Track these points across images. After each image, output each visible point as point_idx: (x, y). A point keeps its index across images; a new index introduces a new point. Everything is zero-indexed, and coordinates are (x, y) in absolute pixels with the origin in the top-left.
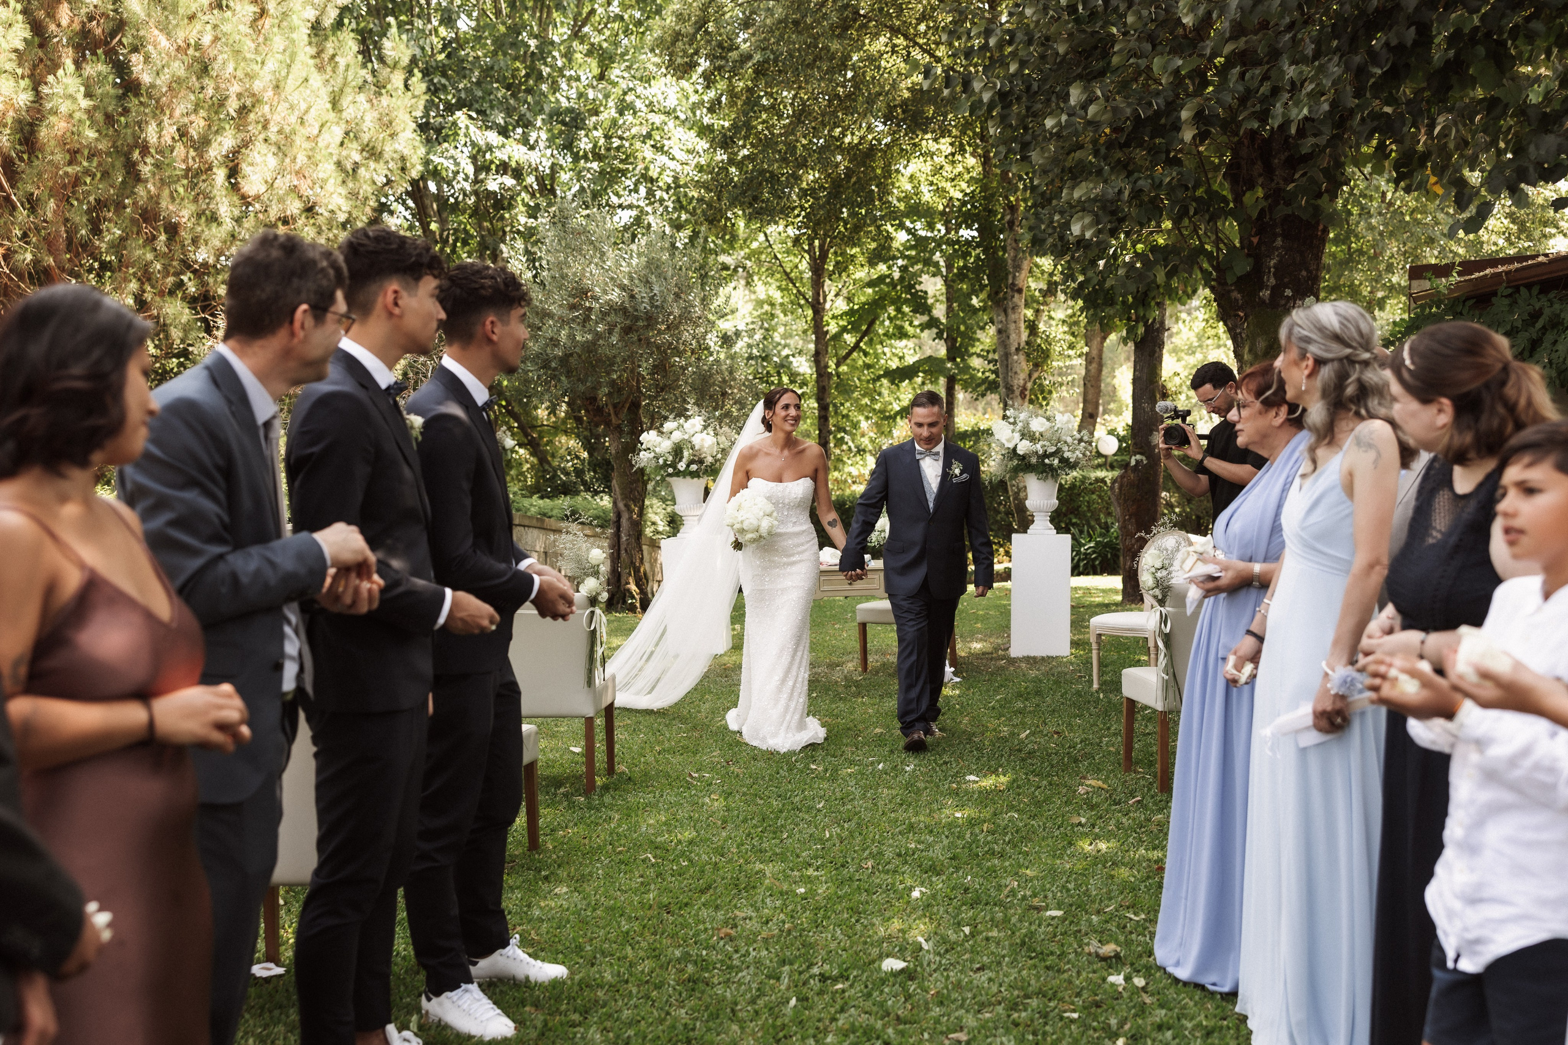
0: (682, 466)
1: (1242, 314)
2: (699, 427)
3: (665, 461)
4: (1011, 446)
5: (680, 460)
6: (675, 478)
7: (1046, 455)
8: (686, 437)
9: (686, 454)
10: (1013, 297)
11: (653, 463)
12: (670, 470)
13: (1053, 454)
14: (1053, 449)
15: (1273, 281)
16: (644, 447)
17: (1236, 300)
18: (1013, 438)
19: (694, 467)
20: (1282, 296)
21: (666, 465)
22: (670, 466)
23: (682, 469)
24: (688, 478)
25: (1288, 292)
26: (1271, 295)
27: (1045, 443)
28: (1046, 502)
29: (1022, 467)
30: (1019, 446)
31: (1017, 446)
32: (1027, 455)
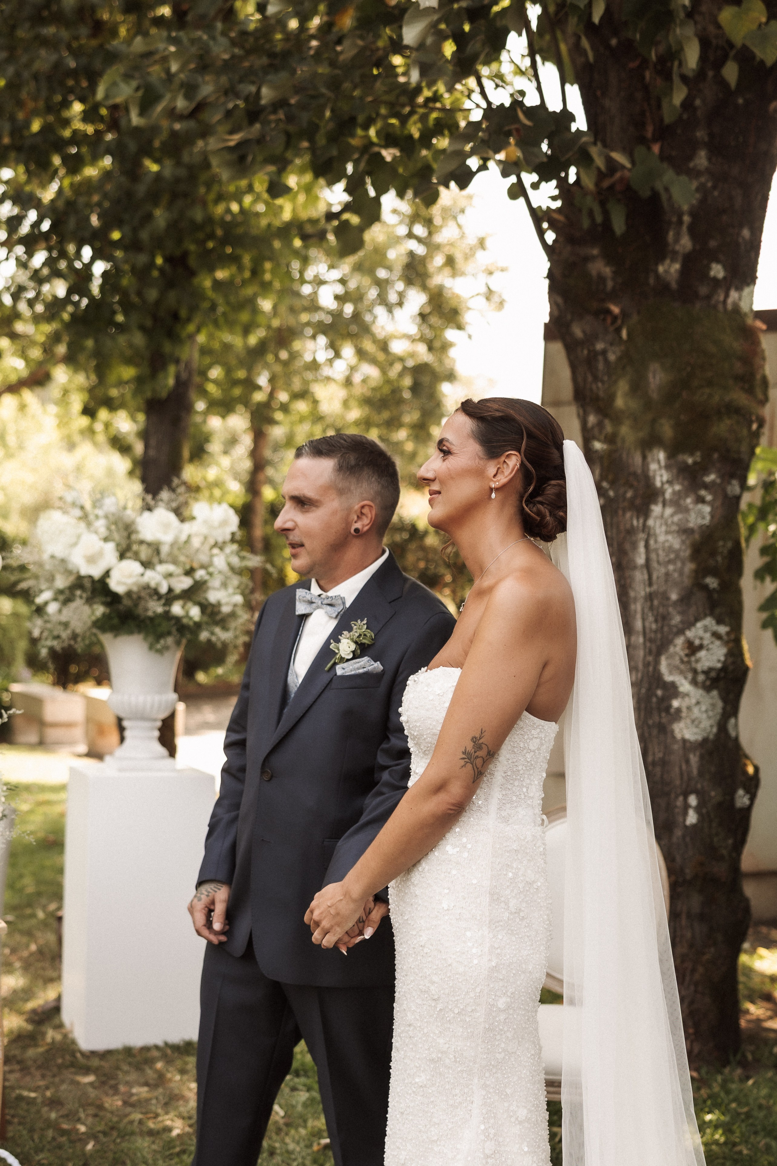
1: (616, 310)
4: (96, 572)
7: (170, 597)
13: (188, 595)
14: (184, 583)
15: (686, 243)
17: (601, 279)
18: (100, 554)
20: (704, 275)
25: (717, 271)
26: (684, 272)
27: (170, 568)
28: (157, 698)
29: (116, 621)
30: (113, 574)
31: (107, 574)
32: (129, 594)
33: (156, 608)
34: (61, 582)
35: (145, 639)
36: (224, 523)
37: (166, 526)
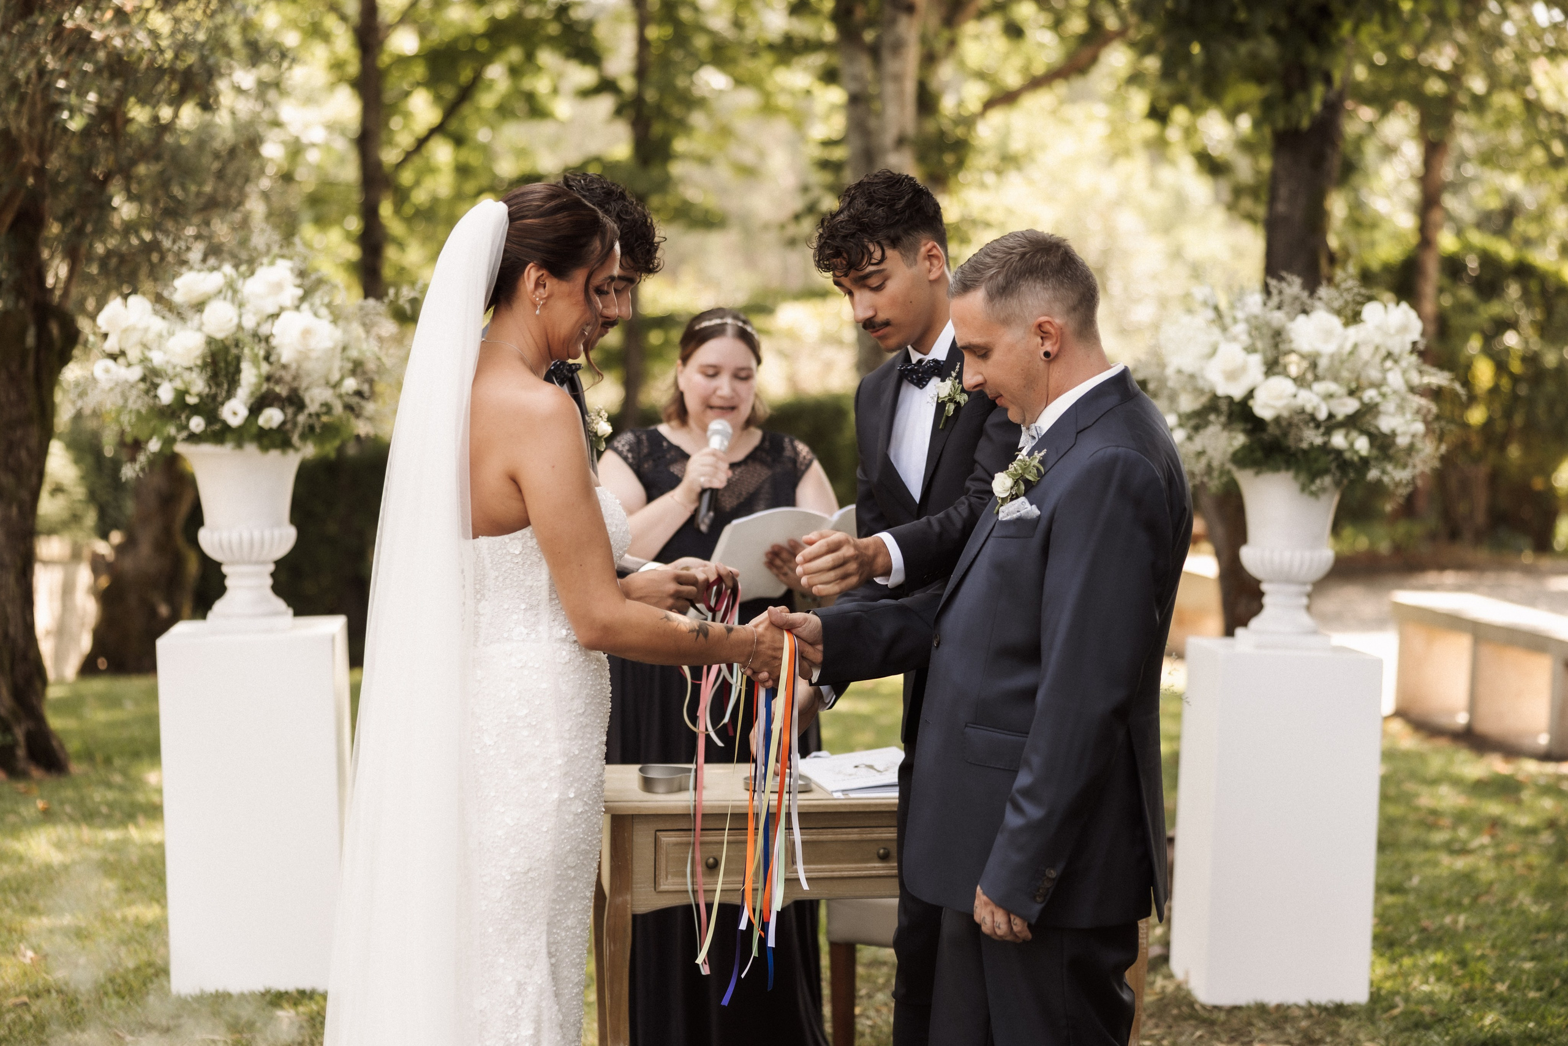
0: (234, 411)
2: (291, 292)
3: (181, 394)
4: (1237, 392)
5: (230, 395)
6: (206, 448)
7: (1331, 424)
8: (249, 322)
9: (249, 376)
10: (893, 22)
11: (137, 403)
12: (197, 424)
13: (1353, 422)
14: (1348, 406)
16: (111, 345)
18: (1244, 369)
19: (272, 417)
21: (180, 408)
22: (195, 410)
23: (235, 422)
24: (251, 449)
27: (1330, 386)
28: (1307, 555)
29: (1259, 454)
30: (1257, 394)
31: (1251, 394)
32: (1277, 420)
33: (1313, 437)
34: (1188, 403)
35: (1296, 477)
36: (1404, 329)
37: (1328, 334)
